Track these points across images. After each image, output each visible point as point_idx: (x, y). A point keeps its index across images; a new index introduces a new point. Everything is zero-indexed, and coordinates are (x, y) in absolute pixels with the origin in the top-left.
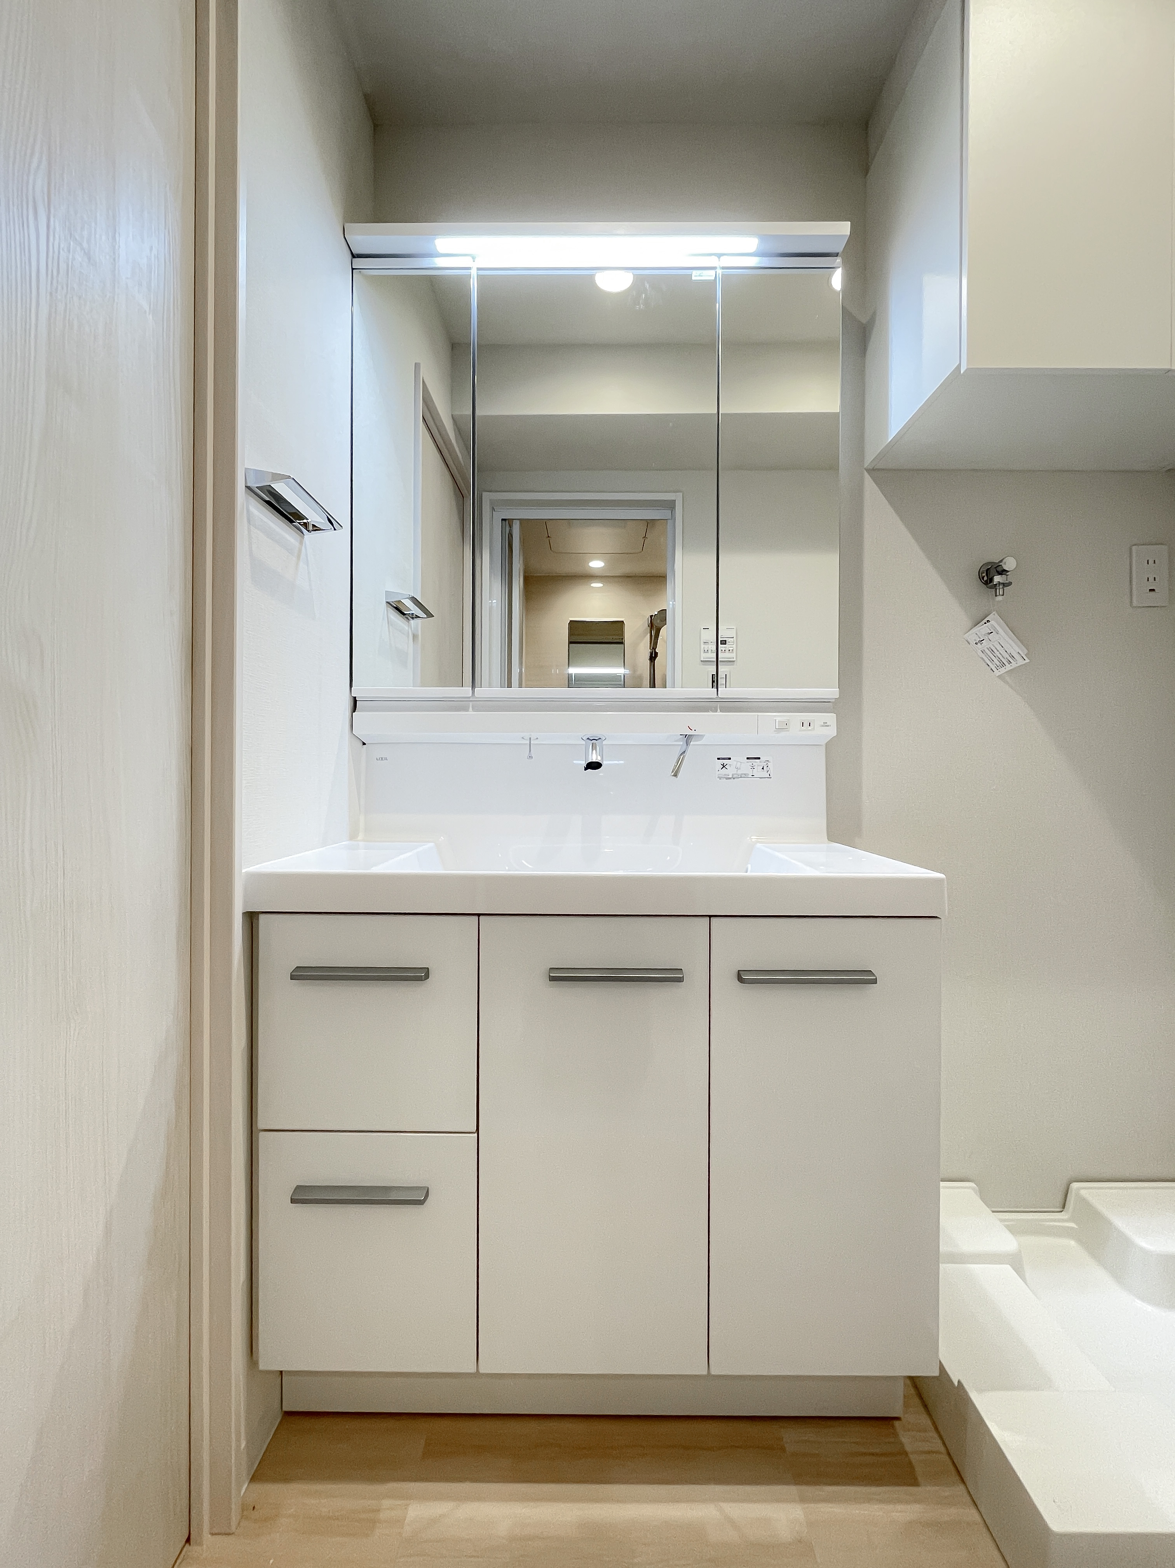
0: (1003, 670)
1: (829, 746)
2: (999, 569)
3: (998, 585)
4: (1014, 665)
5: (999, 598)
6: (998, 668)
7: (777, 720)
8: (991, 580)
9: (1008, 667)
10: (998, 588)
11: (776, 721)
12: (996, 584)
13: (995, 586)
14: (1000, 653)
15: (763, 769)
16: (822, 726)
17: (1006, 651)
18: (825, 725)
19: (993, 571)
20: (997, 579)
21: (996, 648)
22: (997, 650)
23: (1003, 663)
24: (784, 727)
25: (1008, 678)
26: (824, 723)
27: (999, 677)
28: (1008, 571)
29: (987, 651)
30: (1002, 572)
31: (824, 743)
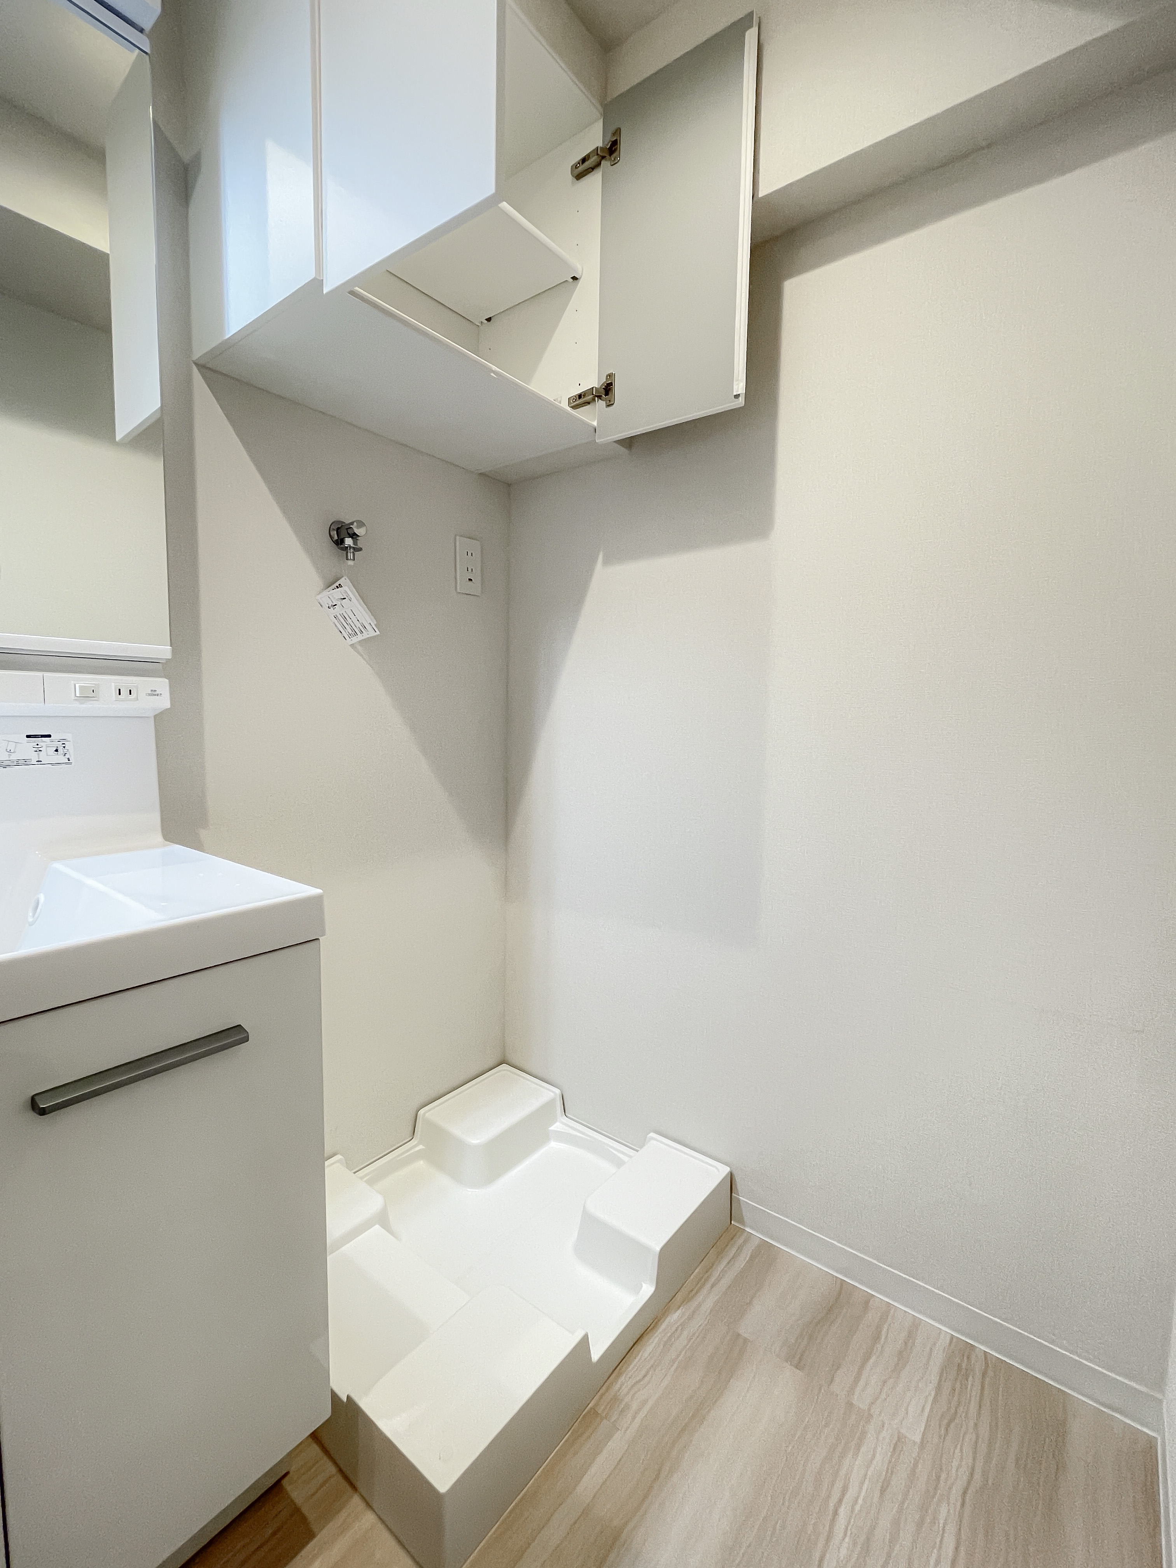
0: (355, 640)
1: (159, 718)
2: (350, 531)
3: (349, 548)
4: (365, 635)
5: (350, 563)
6: (350, 636)
7: (77, 686)
8: (342, 541)
9: (360, 637)
10: (349, 551)
11: (75, 685)
12: (347, 547)
13: (346, 549)
14: (352, 621)
15: (57, 751)
16: (149, 695)
17: (358, 620)
18: (153, 693)
19: (343, 533)
20: (348, 541)
21: (348, 616)
22: (349, 617)
23: (355, 632)
24: (89, 695)
25: (359, 647)
26: (152, 690)
27: (352, 645)
28: (358, 536)
29: (339, 616)
30: (354, 536)
31: (152, 714)
